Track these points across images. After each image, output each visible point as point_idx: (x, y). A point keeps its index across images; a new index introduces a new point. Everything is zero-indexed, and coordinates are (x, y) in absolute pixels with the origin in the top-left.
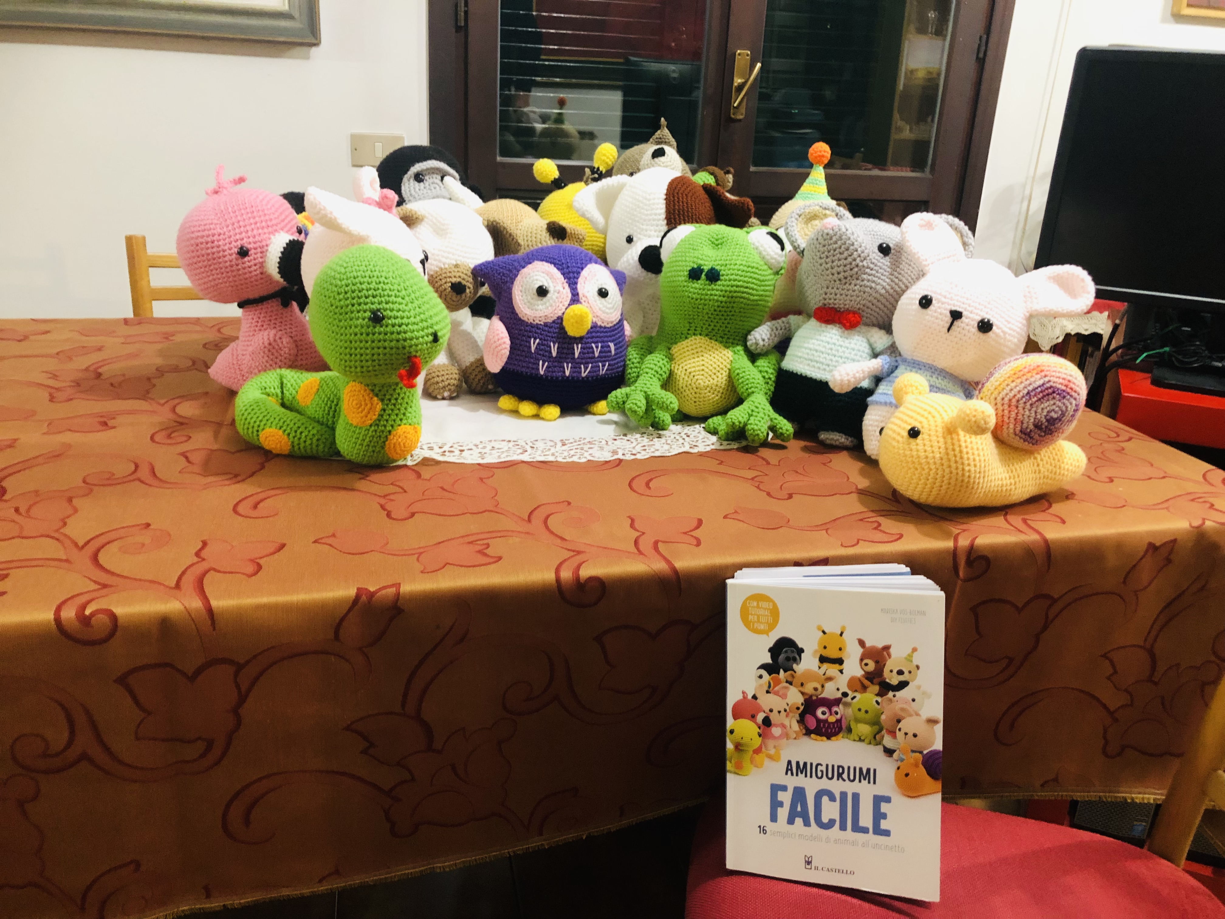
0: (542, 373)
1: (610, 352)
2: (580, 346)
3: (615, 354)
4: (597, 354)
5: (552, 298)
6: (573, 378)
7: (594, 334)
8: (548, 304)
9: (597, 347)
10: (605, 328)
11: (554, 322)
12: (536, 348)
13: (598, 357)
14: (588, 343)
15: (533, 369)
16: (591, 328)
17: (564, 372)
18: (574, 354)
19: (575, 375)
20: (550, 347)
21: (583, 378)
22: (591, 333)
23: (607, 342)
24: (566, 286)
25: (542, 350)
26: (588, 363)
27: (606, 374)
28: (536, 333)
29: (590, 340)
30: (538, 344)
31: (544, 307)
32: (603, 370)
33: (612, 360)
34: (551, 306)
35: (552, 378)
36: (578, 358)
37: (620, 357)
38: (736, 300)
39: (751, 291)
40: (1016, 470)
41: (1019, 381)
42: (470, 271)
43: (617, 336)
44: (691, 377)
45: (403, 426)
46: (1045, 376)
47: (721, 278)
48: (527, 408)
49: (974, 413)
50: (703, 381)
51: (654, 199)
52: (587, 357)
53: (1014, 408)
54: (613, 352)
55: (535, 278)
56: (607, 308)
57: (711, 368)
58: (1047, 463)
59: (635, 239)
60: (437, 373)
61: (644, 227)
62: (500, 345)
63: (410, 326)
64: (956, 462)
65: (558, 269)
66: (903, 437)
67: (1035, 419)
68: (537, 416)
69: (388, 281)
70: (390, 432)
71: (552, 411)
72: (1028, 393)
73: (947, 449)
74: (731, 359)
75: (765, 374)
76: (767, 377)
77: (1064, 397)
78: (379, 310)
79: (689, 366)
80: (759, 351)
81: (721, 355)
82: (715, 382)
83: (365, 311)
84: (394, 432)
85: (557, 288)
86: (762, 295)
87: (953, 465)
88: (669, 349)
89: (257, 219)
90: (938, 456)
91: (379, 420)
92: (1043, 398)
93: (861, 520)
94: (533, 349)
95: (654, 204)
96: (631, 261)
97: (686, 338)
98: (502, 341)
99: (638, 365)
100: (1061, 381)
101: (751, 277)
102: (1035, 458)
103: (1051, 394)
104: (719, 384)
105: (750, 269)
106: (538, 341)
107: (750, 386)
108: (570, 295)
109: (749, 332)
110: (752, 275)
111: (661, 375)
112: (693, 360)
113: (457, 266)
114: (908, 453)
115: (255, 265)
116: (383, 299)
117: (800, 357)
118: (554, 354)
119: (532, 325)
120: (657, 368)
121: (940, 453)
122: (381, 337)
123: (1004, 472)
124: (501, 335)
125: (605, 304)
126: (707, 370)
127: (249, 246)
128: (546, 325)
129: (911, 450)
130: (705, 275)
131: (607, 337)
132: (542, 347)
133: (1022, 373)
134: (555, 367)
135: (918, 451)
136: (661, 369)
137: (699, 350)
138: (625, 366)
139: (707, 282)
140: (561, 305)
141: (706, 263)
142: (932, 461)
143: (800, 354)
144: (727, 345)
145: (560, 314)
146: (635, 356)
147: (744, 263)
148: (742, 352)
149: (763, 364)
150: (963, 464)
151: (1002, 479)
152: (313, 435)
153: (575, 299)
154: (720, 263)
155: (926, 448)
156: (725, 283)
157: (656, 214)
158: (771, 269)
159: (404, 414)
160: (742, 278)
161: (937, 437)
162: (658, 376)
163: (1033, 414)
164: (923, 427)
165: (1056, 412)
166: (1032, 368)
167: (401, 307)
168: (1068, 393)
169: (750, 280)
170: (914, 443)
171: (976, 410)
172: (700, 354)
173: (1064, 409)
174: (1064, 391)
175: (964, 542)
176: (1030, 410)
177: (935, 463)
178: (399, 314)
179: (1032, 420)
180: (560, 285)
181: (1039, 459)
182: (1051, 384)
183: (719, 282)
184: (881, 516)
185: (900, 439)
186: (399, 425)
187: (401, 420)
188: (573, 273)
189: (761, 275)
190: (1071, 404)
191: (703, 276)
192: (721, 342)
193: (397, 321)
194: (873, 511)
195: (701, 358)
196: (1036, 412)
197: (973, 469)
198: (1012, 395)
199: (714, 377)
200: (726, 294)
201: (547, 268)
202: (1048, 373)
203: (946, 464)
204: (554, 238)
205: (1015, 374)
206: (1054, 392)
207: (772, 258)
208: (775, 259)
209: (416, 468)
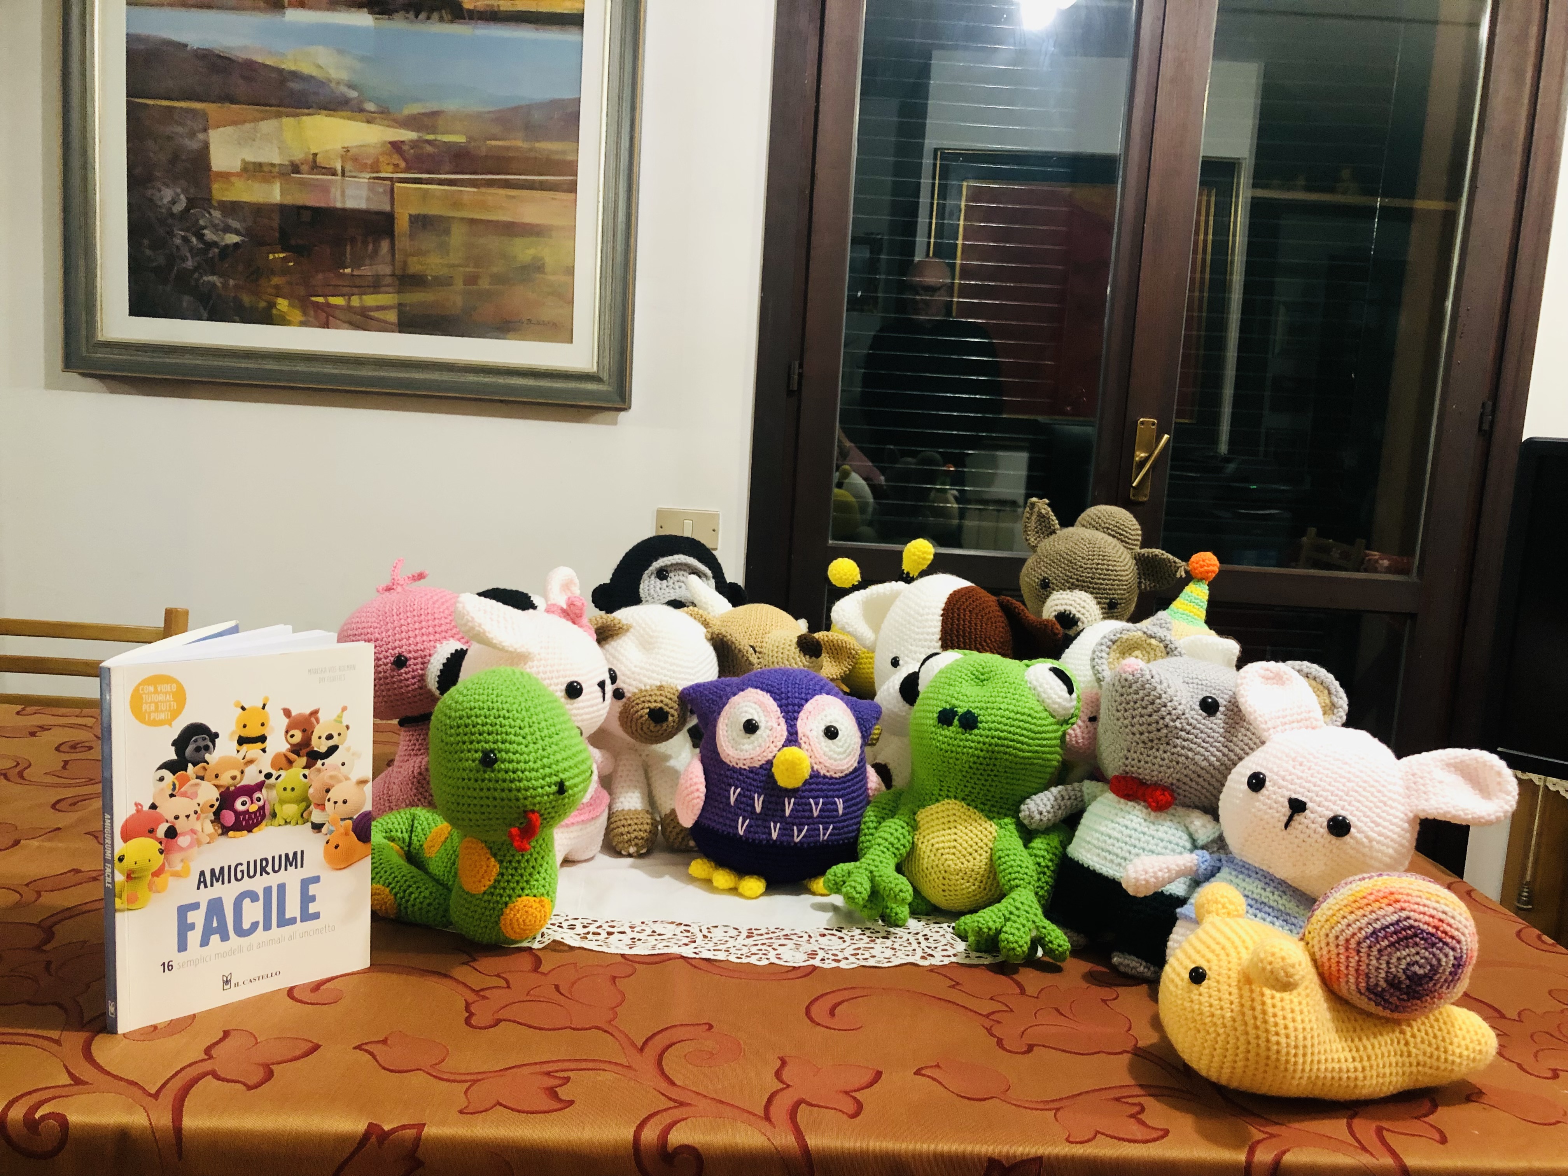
0: (741, 833)
1: (837, 810)
2: (792, 800)
3: (844, 814)
4: (816, 814)
5: (761, 736)
6: (782, 843)
7: (813, 786)
8: (756, 744)
9: (817, 804)
10: (831, 778)
11: (761, 767)
12: (736, 800)
13: (818, 817)
14: (804, 797)
15: (730, 826)
16: (811, 777)
17: (770, 834)
18: (784, 811)
19: (784, 838)
20: (753, 799)
21: (796, 844)
22: (810, 784)
23: (833, 797)
24: (782, 721)
25: (742, 803)
26: (804, 824)
27: (827, 841)
28: (738, 780)
29: (807, 794)
30: (739, 794)
31: (751, 747)
32: (824, 834)
33: (840, 822)
34: (760, 746)
35: (754, 840)
36: (790, 816)
37: (851, 819)
38: (999, 756)
39: (1018, 745)
40: (1365, 1048)
41: (1360, 913)
42: (677, 694)
43: (849, 790)
44: (939, 855)
45: (524, 898)
46: (1402, 909)
47: (980, 725)
48: (723, 878)
49: (1270, 958)
50: (953, 863)
51: (928, 614)
52: (802, 815)
53: (1354, 953)
54: (841, 811)
55: (745, 709)
56: (835, 752)
57: (966, 845)
58: (1423, 1042)
59: (901, 662)
60: (624, 822)
61: (913, 648)
62: (692, 792)
63: (527, 773)
64: (1256, 1027)
65: (775, 699)
66: (1182, 980)
67: (1387, 972)
68: (734, 891)
69: (510, 715)
70: (506, 904)
71: (754, 885)
72: (1374, 932)
73: (1242, 1005)
74: (995, 834)
75: (1041, 860)
76: (1043, 864)
77: (1433, 945)
78: (492, 751)
79: (936, 840)
80: (1034, 826)
81: (980, 828)
82: (970, 865)
83: (476, 752)
84: (511, 905)
85: (770, 724)
86: (1037, 752)
87: (1252, 1032)
88: (915, 814)
89: (424, 623)
90: (1229, 1014)
91: (495, 888)
92: (1398, 942)
93: (1117, 1099)
94: (732, 800)
95: (927, 620)
96: (891, 690)
97: (937, 801)
98: (695, 787)
99: (873, 831)
100: (1427, 919)
101: (1019, 727)
102: (1402, 1032)
103: (1411, 937)
104: (976, 868)
105: (1018, 716)
106: (739, 790)
107: (1013, 876)
108: (785, 734)
109: (1022, 800)
110: (1021, 724)
111: (898, 849)
112: (942, 832)
113: (660, 688)
114: (1188, 1005)
115: (413, 678)
116: (499, 737)
117: (1089, 843)
118: (758, 809)
119: (733, 770)
120: (892, 839)
121: (1232, 1011)
122: (491, 785)
123: (1343, 1050)
124: (695, 780)
125: (833, 747)
126: (960, 848)
127: (408, 655)
128: (752, 770)
129: (1192, 1001)
130: (959, 720)
131: (834, 791)
132: (744, 799)
133: (1365, 901)
134: (758, 826)
135: (1200, 1003)
136: (899, 840)
137: (952, 818)
138: (859, 830)
139: (960, 730)
140: (772, 746)
141: (961, 704)
142: (1219, 1022)
143: (1088, 839)
144: (991, 815)
145: (770, 757)
146: (873, 818)
147: (1011, 707)
148: (1012, 827)
149: (1040, 846)
150: (1267, 1031)
151: (1339, 1061)
152: (425, 897)
153: (792, 739)
154: (979, 705)
155: (1212, 1000)
156: (983, 733)
157: (928, 634)
158: (1053, 717)
159: (527, 882)
160: (1006, 728)
161: (1230, 986)
162: (892, 849)
163: (1384, 966)
164: (1210, 969)
165: (1420, 967)
166: (1381, 894)
167: (519, 748)
168: (1440, 940)
169: (1018, 730)
170: (1196, 992)
171: (1273, 955)
172: (952, 825)
173: (1434, 962)
174: (1433, 935)
175: (1264, 1156)
176: (1378, 959)
177: (1225, 1026)
178: (514, 757)
179: (1383, 975)
180: (774, 720)
181: (1409, 1034)
182: (1411, 922)
183: (976, 731)
184: (1150, 1095)
185: (1180, 983)
186: (520, 896)
187: (523, 889)
188: (794, 705)
189: (1034, 724)
190: (1446, 956)
191: (956, 722)
192: (982, 811)
193: (511, 766)
194: (1141, 1086)
195: (954, 830)
196: (1388, 963)
197: (1283, 1040)
198: (1349, 932)
199: (970, 858)
200: (984, 748)
201: (761, 698)
202: (1405, 905)
203: (1241, 1028)
204: (805, 655)
205: (1355, 901)
206: (1416, 935)
207: (1054, 703)
208: (1059, 704)
209: (539, 954)
